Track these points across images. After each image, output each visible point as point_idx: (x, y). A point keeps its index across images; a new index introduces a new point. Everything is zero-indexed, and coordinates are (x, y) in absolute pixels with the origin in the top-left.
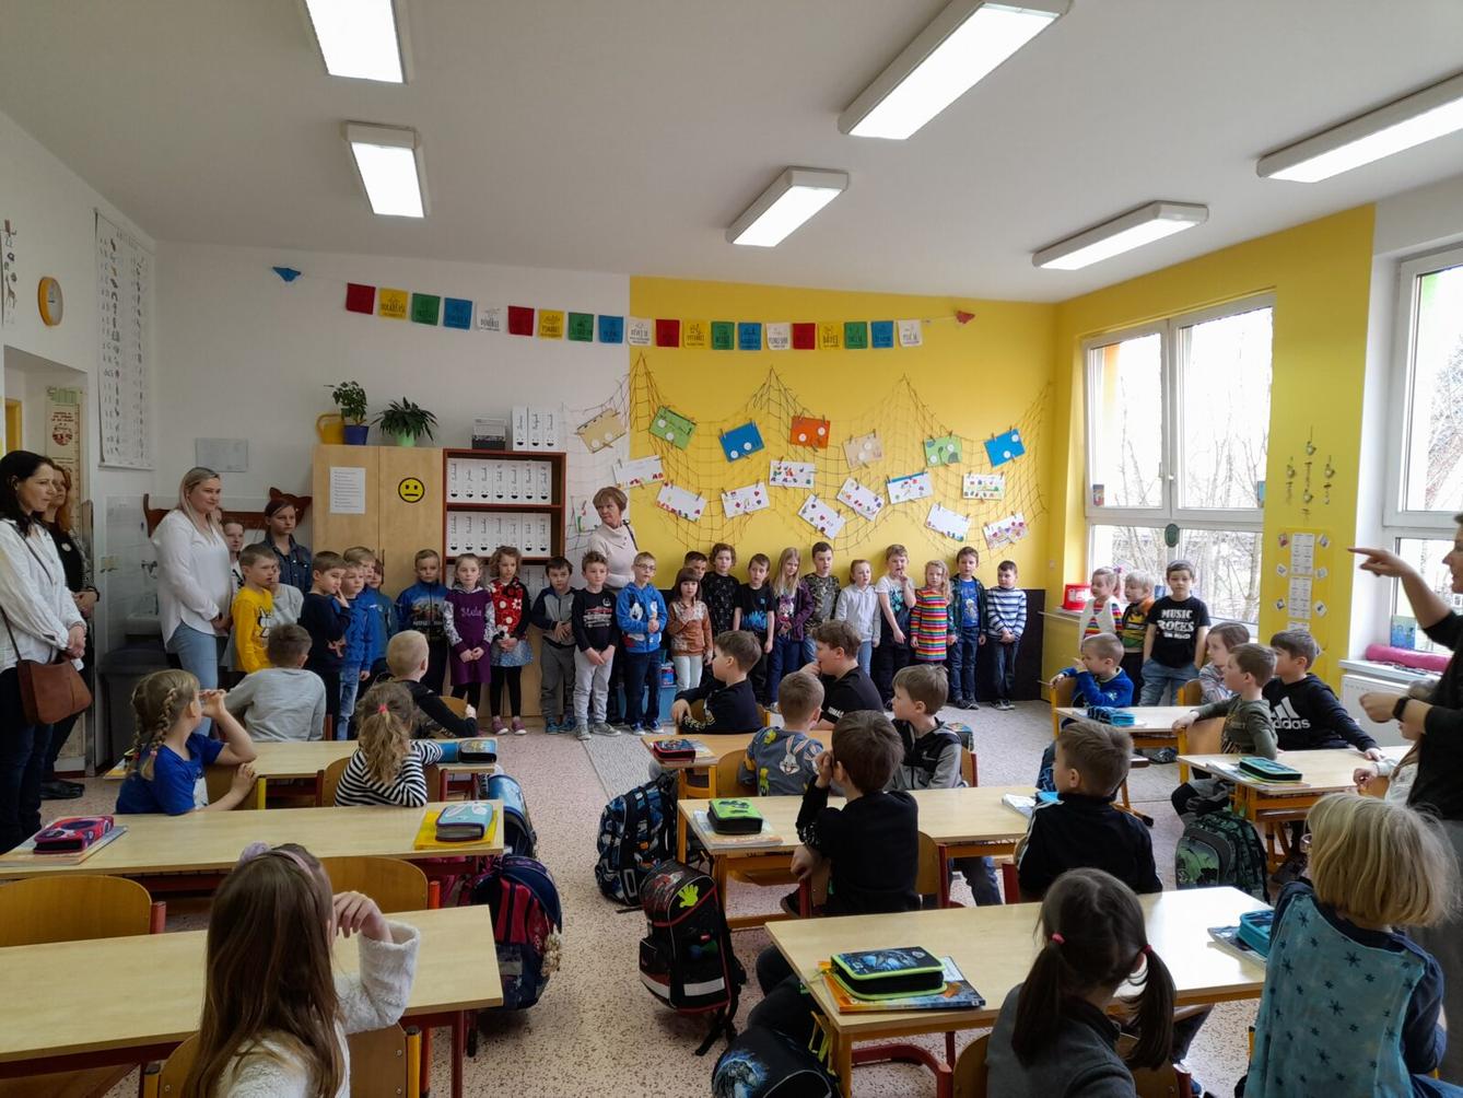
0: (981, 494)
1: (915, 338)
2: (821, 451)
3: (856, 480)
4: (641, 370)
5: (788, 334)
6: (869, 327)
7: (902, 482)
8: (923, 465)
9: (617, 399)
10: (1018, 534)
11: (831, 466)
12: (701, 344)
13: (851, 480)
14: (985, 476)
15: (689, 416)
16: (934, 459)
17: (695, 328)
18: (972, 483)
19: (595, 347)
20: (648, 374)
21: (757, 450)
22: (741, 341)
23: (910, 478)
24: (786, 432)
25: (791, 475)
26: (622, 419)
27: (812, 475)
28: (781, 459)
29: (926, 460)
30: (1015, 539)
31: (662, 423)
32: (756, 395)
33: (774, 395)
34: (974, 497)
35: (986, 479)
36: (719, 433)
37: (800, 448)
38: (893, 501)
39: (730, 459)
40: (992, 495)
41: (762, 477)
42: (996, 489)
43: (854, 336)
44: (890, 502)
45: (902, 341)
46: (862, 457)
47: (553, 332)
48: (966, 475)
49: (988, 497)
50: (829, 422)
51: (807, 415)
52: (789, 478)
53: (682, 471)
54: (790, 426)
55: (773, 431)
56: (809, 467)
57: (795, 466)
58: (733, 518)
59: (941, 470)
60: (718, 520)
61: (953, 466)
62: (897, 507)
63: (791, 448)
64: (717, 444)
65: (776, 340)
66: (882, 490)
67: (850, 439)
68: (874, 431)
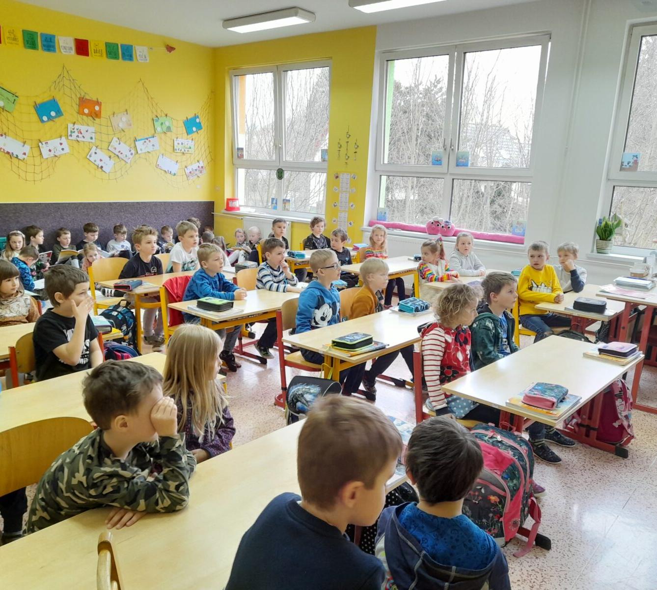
0: (183, 150)
1: (145, 57)
2: (97, 120)
3: (118, 139)
5: (73, 45)
6: (119, 46)
7: (143, 141)
8: (153, 132)
10: (201, 172)
11: (104, 130)
12: (17, 44)
13: (115, 139)
14: (184, 141)
15: (13, 91)
16: (159, 129)
17: (11, 32)
18: (178, 144)
21: (59, 117)
22: (43, 45)
23: (147, 139)
24: (76, 107)
25: (81, 134)
27: (94, 134)
28: (74, 124)
29: (155, 129)
30: (200, 175)
32: (55, 82)
34: (179, 151)
36: (34, 104)
37: (85, 117)
38: (139, 152)
39: (42, 121)
40: (188, 151)
41: (63, 133)
43: (112, 51)
44: (137, 152)
45: (138, 58)
46: (121, 125)
48: (175, 139)
49: (186, 152)
50: (101, 103)
51: (88, 97)
53: (12, 127)
54: (78, 103)
55: (68, 105)
56: (91, 129)
57: (83, 128)
58: (47, 158)
59: (163, 135)
60: (38, 160)
61: (169, 134)
62: (141, 156)
63: (80, 117)
64: (33, 111)
65: (65, 48)
66: (133, 145)
67: (114, 114)
68: (126, 111)
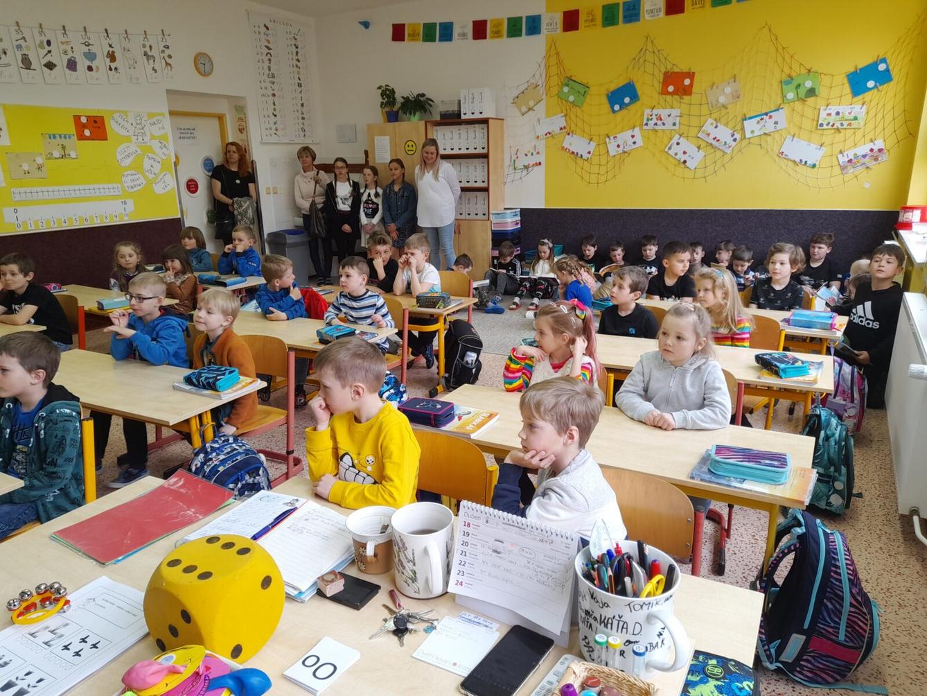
0: (837, 124)
2: (686, 98)
3: (716, 120)
4: (553, 51)
5: (662, 4)
7: (758, 118)
8: (780, 101)
9: (537, 76)
10: (876, 159)
11: (695, 110)
12: (595, 25)
13: (711, 121)
14: (844, 107)
15: (584, 82)
16: (790, 96)
17: (590, 13)
18: (829, 115)
19: (524, 39)
20: (557, 54)
21: (635, 102)
22: (625, 17)
23: (766, 114)
24: (658, 86)
25: (661, 119)
26: (541, 90)
27: (678, 118)
28: (653, 108)
29: (784, 97)
30: (872, 164)
31: (566, 89)
32: (635, 59)
33: (649, 56)
34: (830, 127)
35: (845, 110)
36: (606, 92)
37: (669, 98)
38: (748, 135)
39: (614, 112)
40: (850, 124)
41: (638, 124)
42: (856, 118)
44: (745, 137)
46: (722, 100)
47: (497, 34)
48: (823, 108)
49: (845, 126)
50: (694, 73)
51: (676, 70)
52: (659, 122)
53: (580, 124)
54: (661, 81)
55: (648, 87)
56: (675, 112)
57: (664, 113)
58: (615, 156)
59: (798, 105)
60: (604, 159)
61: (811, 100)
62: (752, 141)
63: (662, 98)
64: (605, 101)
65: (652, 11)
66: (739, 127)
67: (712, 86)
68: (734, 77)
